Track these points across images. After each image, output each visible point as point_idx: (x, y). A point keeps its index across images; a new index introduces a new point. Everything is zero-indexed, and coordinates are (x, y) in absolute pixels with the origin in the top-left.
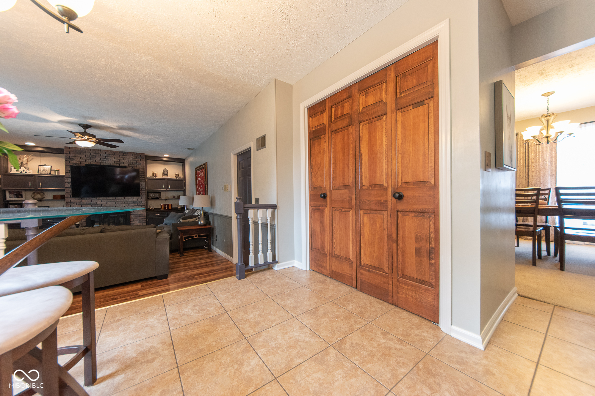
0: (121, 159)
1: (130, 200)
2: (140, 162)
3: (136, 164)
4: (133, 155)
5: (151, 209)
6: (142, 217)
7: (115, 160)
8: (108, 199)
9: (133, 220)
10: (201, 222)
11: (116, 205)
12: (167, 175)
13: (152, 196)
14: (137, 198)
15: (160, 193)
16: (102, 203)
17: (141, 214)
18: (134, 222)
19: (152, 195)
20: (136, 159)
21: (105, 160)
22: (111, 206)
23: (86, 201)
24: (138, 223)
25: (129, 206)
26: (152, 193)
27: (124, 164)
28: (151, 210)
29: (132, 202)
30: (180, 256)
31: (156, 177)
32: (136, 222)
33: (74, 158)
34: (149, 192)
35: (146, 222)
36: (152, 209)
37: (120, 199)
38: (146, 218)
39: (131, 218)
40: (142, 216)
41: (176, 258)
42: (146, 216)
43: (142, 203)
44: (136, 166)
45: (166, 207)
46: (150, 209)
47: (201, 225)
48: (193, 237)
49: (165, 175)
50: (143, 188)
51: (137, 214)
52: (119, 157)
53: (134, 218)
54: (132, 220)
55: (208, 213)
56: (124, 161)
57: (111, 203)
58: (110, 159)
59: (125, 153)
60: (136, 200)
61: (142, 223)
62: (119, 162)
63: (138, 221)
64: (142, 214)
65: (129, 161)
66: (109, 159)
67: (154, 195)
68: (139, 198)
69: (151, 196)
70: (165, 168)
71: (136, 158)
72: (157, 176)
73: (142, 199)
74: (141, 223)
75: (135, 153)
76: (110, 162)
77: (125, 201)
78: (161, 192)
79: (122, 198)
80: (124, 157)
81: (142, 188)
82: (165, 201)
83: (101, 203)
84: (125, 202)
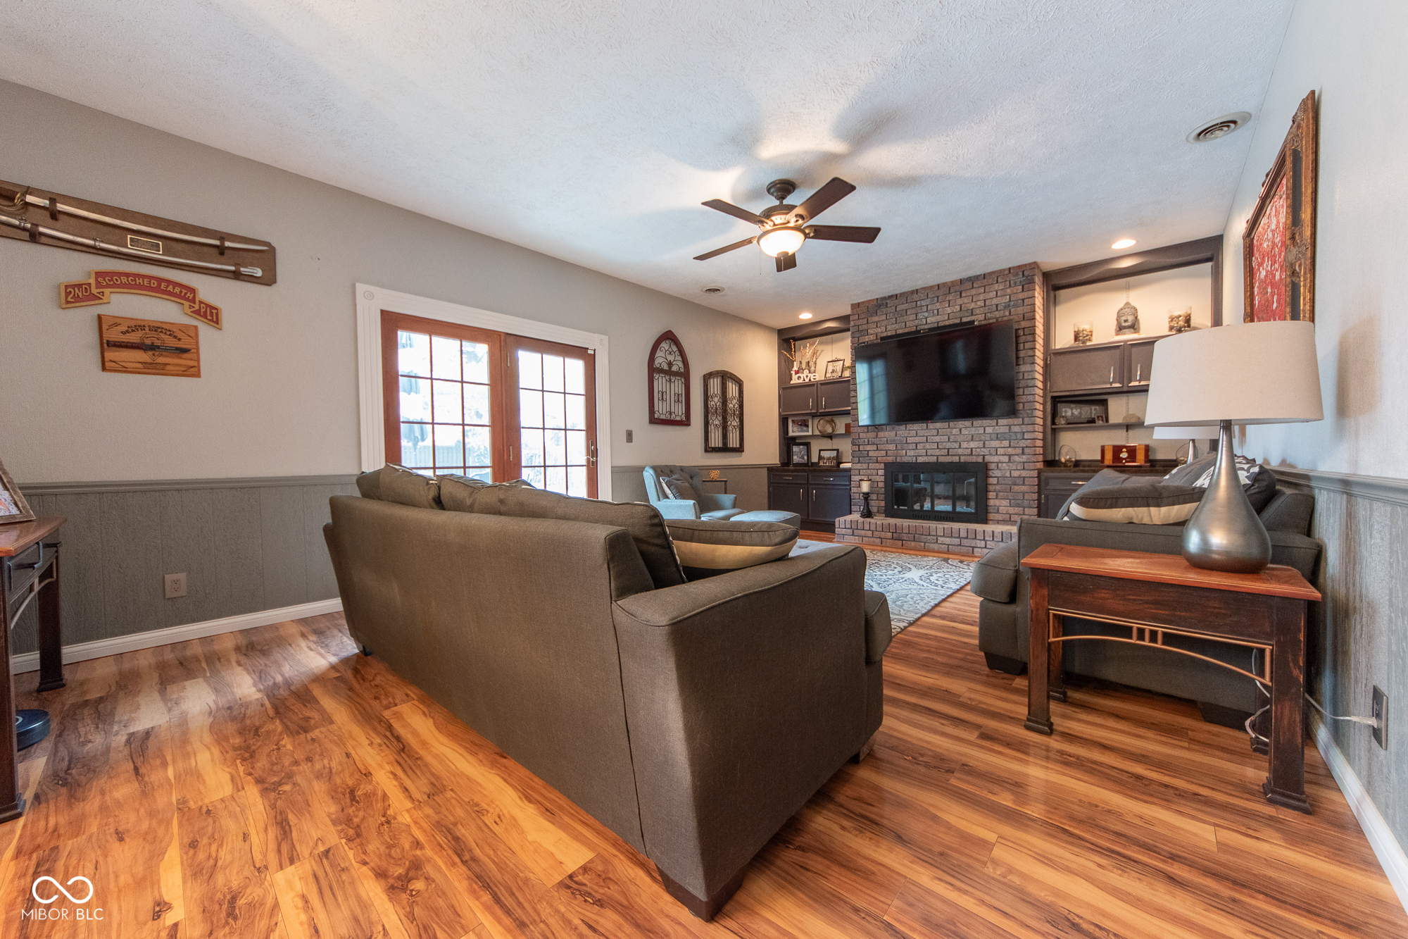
0: (966, 301)
1: (989, 430)
2: (1021, 296)
3: (1009, 306)
4: (1000, 280)
5: (1063, 460)
6: (1024, 488)
7: (949, 310)
8: (931, 427)
9: (995, 494)
10: (1205, 541)
11: (949, 444)
12: (1134, 327)
13: (1072, 413)
14: (1011, 421)
15: (1104, 403)
16: (917, 440)
17: (1019, 477)
18: (997, 502)
19: (1068, 411)
20: (1009, 291)
21: (926, 314)
22: (938, 448)
23: (887, 434)
24: (1010, 506)
25: (984, 447)
26: (1072, 405)
27: (972, 315)
28: (1065, 465)
29: (993, 437)
30: (1028, 728)
31: (1088, 344)
32: (1006, 503)
33: (865, 327)
34: (1057, 401)
35: (1039, 507)
36: (1067, 461)
37: (961, 426)
38: (1039, 492)
39: (990, 488)
40: (1024, 484)
41: (993, 724)
42: (1039, 485)
43: (1023, 439)
44: (1007, 313)
45: (1124, 455)
46: (1061, 462)
47: (1202, 563)
48: (1126, 631)
49: (1125, 328)
50: (1028, 387)
51: (1008, 475)
52: (961, 297)
53: (998, 487)
54: (991, 495)
55: (1307, 477)
56: (973, 305)
57: (937, 439)
58: (938, 310)
59: (977, 278)
60: (1005, 429)
61: (1024, 508)
62: (958, 315)
63: (1010, 500)
64: (1024, 478)
65: (987, 303)
66: (936, 312)
67: (1080, 413)
68: (1016, 421)
69: (1069, 414)
70: (1127, 304)
71: (1010, 286)
72: (1090, 340)
73: (1023, 424)
74: (1018, 506)
75: (1004, 270)
76: (939, 318)
77: (973, 431)
78: (1106, 401)
79: (967, 423)
80: (973, 292)
81: (1024, 388)
82: (1123, 432)
83: (916, 438)
84: (975, 436)
